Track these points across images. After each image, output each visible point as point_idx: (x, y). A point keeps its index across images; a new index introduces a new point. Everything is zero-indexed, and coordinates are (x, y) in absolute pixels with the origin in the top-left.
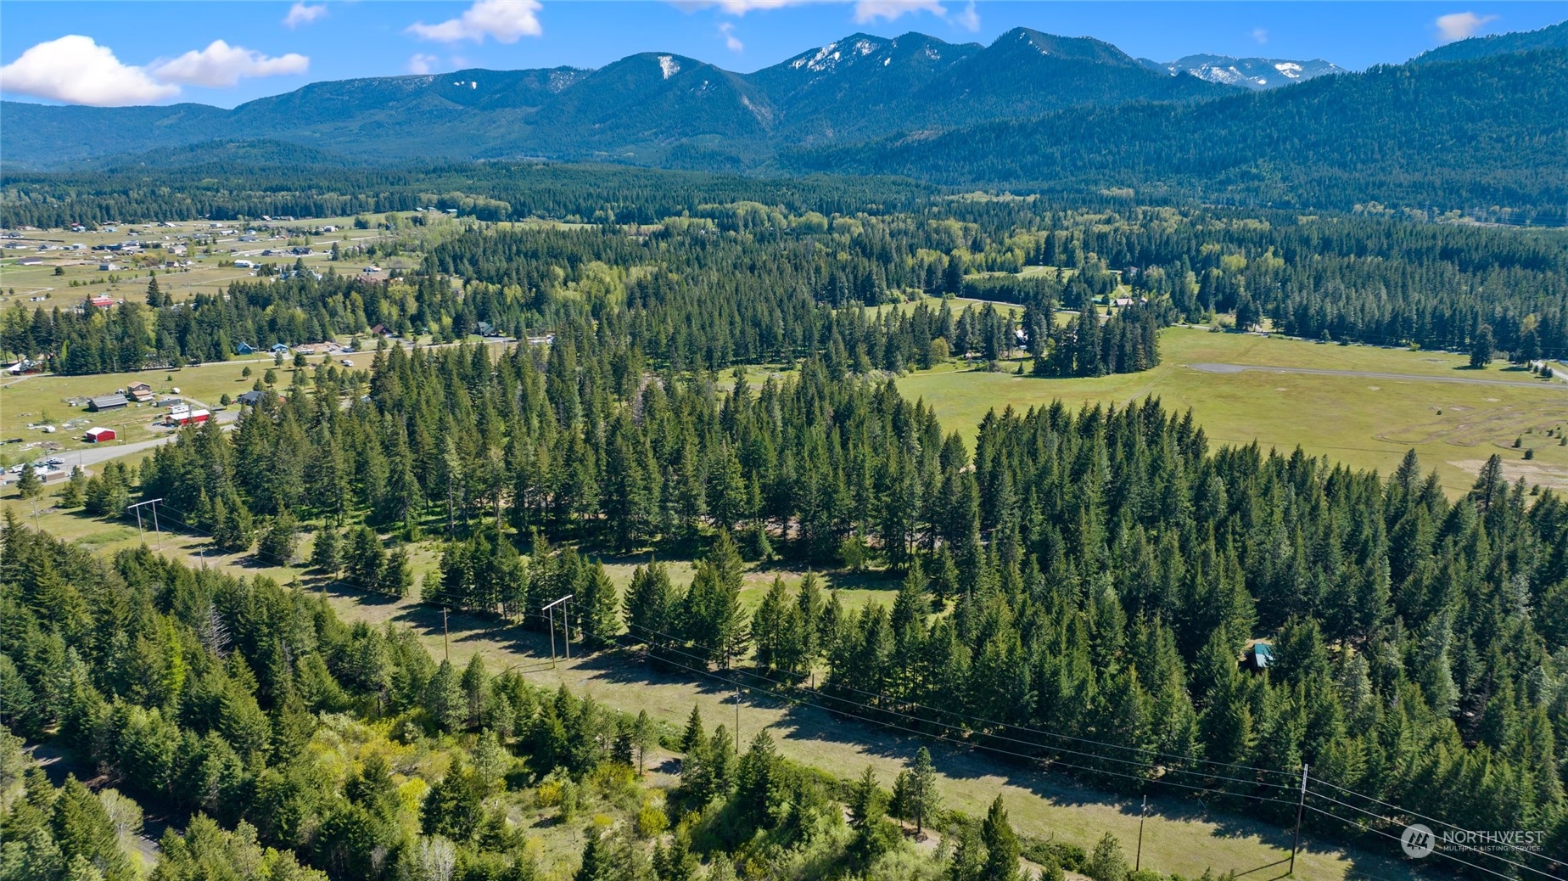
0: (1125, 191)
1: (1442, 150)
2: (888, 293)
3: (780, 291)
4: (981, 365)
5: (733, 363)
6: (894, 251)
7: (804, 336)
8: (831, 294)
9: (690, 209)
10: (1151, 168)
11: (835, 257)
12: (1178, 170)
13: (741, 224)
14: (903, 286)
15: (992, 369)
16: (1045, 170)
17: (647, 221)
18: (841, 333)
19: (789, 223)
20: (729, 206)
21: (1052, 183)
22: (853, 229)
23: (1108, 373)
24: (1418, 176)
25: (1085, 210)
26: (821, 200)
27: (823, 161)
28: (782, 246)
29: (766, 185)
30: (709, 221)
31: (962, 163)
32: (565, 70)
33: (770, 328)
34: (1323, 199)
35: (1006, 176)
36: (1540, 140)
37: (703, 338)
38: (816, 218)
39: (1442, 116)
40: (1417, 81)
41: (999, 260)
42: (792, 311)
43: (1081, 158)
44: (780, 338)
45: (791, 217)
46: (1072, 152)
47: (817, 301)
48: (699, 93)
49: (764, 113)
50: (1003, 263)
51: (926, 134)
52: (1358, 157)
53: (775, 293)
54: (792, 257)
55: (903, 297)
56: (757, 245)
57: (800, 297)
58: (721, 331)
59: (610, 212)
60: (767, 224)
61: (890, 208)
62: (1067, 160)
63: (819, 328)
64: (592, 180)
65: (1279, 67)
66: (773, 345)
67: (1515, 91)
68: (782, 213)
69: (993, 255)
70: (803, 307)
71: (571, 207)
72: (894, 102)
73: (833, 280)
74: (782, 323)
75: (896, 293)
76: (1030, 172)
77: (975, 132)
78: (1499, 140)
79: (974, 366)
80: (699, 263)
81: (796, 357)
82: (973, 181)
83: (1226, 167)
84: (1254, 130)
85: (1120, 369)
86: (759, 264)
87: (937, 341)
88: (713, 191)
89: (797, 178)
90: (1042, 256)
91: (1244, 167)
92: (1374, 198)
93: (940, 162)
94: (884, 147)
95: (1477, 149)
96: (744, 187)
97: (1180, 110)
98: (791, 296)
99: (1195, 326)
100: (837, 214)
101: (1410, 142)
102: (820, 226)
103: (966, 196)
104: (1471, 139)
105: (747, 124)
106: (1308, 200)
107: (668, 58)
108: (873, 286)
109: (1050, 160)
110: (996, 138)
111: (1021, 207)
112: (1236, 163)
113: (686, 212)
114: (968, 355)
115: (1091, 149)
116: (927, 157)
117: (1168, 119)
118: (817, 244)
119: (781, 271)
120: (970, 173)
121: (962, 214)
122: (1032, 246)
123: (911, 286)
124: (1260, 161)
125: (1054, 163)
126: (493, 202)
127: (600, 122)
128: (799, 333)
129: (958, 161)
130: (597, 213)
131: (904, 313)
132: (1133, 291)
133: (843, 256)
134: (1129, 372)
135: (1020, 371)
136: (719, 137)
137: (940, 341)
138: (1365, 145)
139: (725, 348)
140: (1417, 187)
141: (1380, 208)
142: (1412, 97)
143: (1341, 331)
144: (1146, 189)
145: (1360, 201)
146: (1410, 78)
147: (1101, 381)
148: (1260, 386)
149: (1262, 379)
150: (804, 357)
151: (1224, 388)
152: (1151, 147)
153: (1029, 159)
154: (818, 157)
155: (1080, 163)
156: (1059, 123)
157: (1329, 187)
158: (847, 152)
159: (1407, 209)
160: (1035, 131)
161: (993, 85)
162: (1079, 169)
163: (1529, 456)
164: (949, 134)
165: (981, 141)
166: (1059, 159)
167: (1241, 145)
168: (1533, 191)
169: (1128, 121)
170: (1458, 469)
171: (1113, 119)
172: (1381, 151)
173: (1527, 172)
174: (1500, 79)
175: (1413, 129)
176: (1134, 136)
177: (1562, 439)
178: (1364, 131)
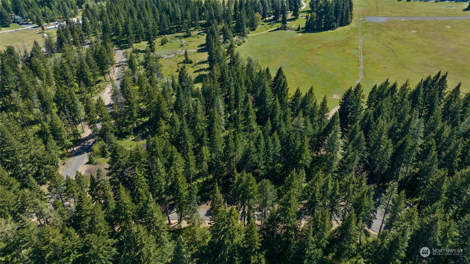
4: (279, 26)
5: (159, 35)
7: (191, 16)
15: (285, 28)
23: (337, 28)
37: (142, 24)
42: (183, 3)
44: (180, 18)
58: (150, 18)
74: (180, 11)
79: (275, 27)
81: (189, 28)
85: (341, 25)
87: (256, 14)
114: (267, 19)
128: (189, 15)
134: (345, 25)
135: (299, 29)
139: (154, 27)
147: (337, 33)
148: (403, 30)
149: (400, 25)
150: (192, 27)
151: (391, 33)
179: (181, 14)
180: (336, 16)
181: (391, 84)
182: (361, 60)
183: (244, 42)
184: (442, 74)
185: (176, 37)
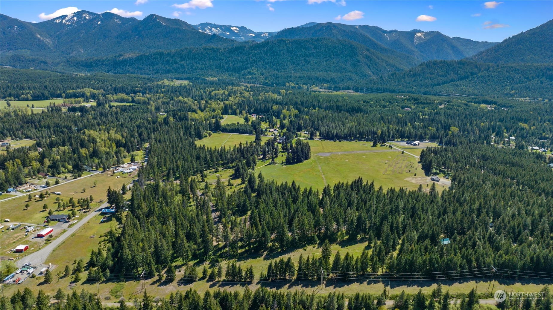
0: (214, 78)
1: (302, 65)
2: (204, 134)
10: (218, 70)
12: (227, 71)
15: (274, 163)
16: (181, 69)
23: (304, 161)
24: (299, 74)
31: (149, 66)
36: (325, 63)
39: (300, 55)
43: (194, 66)
46: (190, 63)
48: (13, 31)
49: (48, 41)
51: (132, 55)
52: (281, 67)
55: (208, 135)
62: (189, 66)
65: (232, 28)
67: (316, 49)
77: (151, 55)
78: (316, 63)
83: (242, 70)
84: (249, 58)
91: (249, 70)
92: (291, 81)
93: (140, 66)
94: (116, 60)
95: (311, 66)
97: (223, 49)
101: (294, 63)
104: (309, 62)
106: (272, 82)
109: (183, 66)
110: (160, 58)
112: (246, 69)
115: (196, 63)
116: (135, 64)
117: (219, 52)
124: (253, 68)
125: (184, 67)
129: (147, 66)
135: (282, 163)
136: (29, 51)
138: (282, 64)
140: (301, 78)
141: (294, 84)
142: (291, 49)
147: (305, 164)
148: (341, 160)
149: (338, 157)
152: (217, 62)
153: (175, 66)
154: (86, 63)
155: (194, 68)
156: (183, 53)
157: (277, 78)
158: (99, 61)
159: (301, 85)
160: (174, 56)
161: (147, 35)
162: (194, 70)
163: (415, 175)
164: (141, 55)
165: (154, 58)
166: (186, 66)
167: (246, 63)
168: (329, 79)
169: (207, 53)
170: (408, 181)
171: (202, 53)
172: (287, 65)
173: (325, 73)
174: (312, 45)
175: (294, 59)
176: (210, 58)
177: (415, 168)
178: (281, 59)
180: (303, 155)
181: (341, 183)
182: (324, 177)
184: (360, 178)
185: (210, 172)
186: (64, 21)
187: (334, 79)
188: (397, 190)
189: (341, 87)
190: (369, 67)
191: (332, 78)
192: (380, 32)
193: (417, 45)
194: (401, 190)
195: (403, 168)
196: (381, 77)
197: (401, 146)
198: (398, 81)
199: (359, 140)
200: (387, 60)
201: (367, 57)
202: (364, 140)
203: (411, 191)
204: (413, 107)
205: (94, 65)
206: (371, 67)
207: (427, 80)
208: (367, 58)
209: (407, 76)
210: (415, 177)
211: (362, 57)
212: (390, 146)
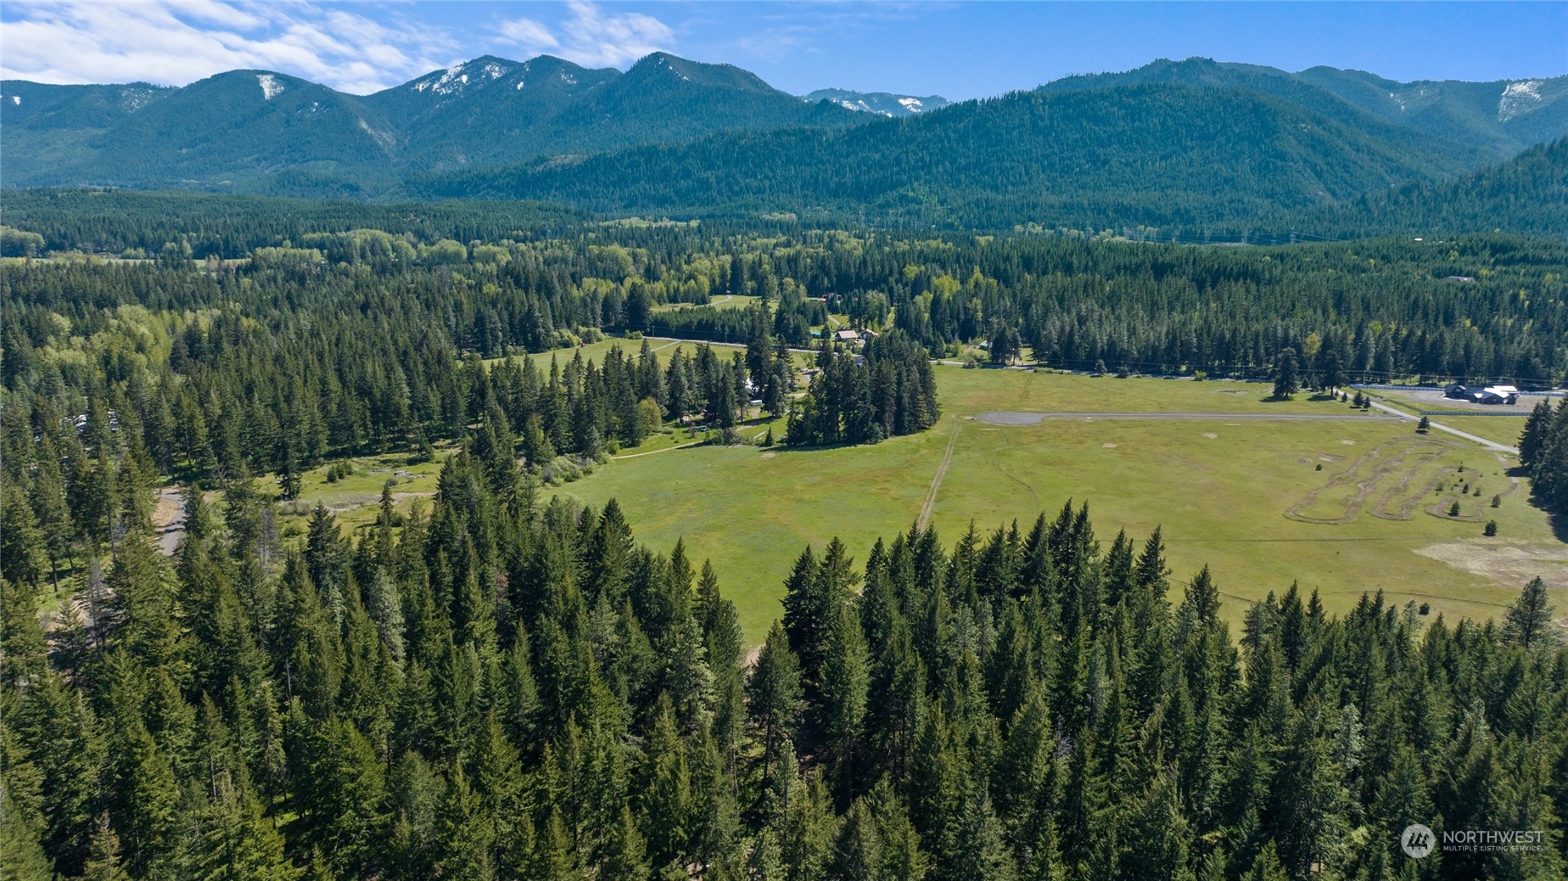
0: (788, 215)
1: (1081, 172)
2: (556, 334)
3: (403, 338)
4: (712, 436)
5: (330, 456)
6: (555, 280)
7: (443, 406)
8: (479, 339)
9: (293, 239)
10: (809, 193)
11: (481, 290)
12: (836, 195)
13: (356, 254)
14: (575, 324)
15: (728, 440)
16: (701, 195)
17: (234, 255)
18: (500, 400)
19: (419, 253)
20: (343, 234)
21: (710, 209)
22: (499, 257)
23: (886, 437)
24: (1065, 198)
25: (756, 234)
26: (457, 227)
27: (458, 187)
28: (409, 278)
29: (389, 211)
30: (316, 251)
31: (611, 189)
32: (141, 87)
33: (387, 397)
34: (984, 221)
35: (661, 202)
36: (1160, 165)
37: (274, 422)
38: (451, 246)
39: (1076, 141)
40: (1050, 108)
41: (682, 289)
42: (421, 368)
43: (738, 184)
44: (405, 411)
45: (422, 246)
46: (727, 177)
47: (460, 348)
48: (308, 116)
49: (386, 138)
50: (686, 293)
51: (571, 158)
52: (1008, 179)
53: (395, 343)
54: (421, 291)
55: (575, 339)
56: (376, 277)
57: (434, 346)
58: (307, 406)
59: (186, 244)
60: (392, 256)
61: (539, 234)
62: (723, 185)
63: (466, 392)
64: (170, 208)
65: (902, 101)
66: (395, 424)
67: (1133, 121)
68: (410, 242)
69: (675, 283)
70: (439, 362)
71: (132, 237)
72: (531, 127)
73: (480, 320)
74: (406, 389)
75: (567, 333)
76: (684, 197)
77: (623, 156)
78: (1128, 164)
79: (700, 437)
80: (291, 302)
81: (431, 440)
82: (626, 207)
83: (883, 191)
84: (907, 153)
85: (899, 430)
86: (374, 301)
87: (644, 403)
88: (321, 219)
89: (426, 204)
90: (731, 283)
91: (901, 190)
92: (1030, 219)
93: (588, 188)
94: (525, 172)
95: (1110, 173)
96: (362, 215)
97: (831, 136)
98: (418, 349)
99: (944, 361)
100: (478, 242)
101: (1052, 166)
102: (457, 255)
103: (623, 222)
104: (1105, 163)
105: (367, 149)
106: (970, 222)
107: (269, 77)
108: (535, 326)
109: (704, 185)
110: (646, 163)
111: (688, 231)
112: (893, 187)
113: (288, 243)
114: (685, 419)
115: (746, 174)
116: (574, 184)
117: (820, 143)
118: (456, 276)
119: (406, 310)
120: (621, 199)
121: (626, 238)
122: (717, 272)
123: (585, 324)
124: (916, 184)
125: (709, 188)
126: (17, 233)
127: (187, 146)
128: (435, 401)
129: (607, 187)
130: (168, 245)
131: (590, 364)
132: (851, 320)
133: (491, 288)
134: (911, 432)
135: (768, 441)
136: (334, 163)
137: (648, 403)
138: (1012, 168)
139: (313, 431)
140: (1068, 208)
141: (1039, 229)
142: (1048, 123)
143: (1114, 361)
144: (807, 214)
145: (1018, 222)
146: (1043, 104)
147: (882, 450)
148: (1081, 442)
149: (1075, 431)
150: (446, 437)
151: (1041, 449)
152: (807, 172)
153: (683, 184)
154: (450, 183)
155: (736, 188)
156: (710, 147)
157: (987, 209)
158: (483, 178)
159: (1065, 229)
160: (686, 155)
161: (635, 111)
162: (737, 194)
163: (1491, 530)
164: (595, 158)
165: (630, 165)
166: (714, 184)
167: (895, 169)
168: (1168, 212)
169: (781, 145)
170: (1442, 564)
171: (766, 144)
172: (1027, 174)
173: (1158, 194)
174: (1120, 108)
175: (1053, 153)
176: (789, 160)
177: (1487, 496)
178: (1009, 155)
179: (410, 398)
180: (881, 406)
182: (927, 513)
183: (588, 472)
185: (384, 462)
186: (436, 86)
187: (1187, 212)
188: (1339, 607)
189: (1207, 233)
190: (1319, 175)
191: (1178, 210)
192: (1373, 85)
193: (1510, 122)
194: (1370, 613)
195: (1413, 491)
196: (1363, 201)
197: (1417, 405)
198: (1429, 210)
199: (1212, 375)
200: (1391, 154)
201: (1315, 143)
202: (1239, 378)
203: (1451, 626)
204: (1484, 272)
205: (468, 190)
206: (1326, 175)
207: (1551, 206)
208: (1313, 147)
209: (1467, 193)
210: (1489, 540)
211: (1294, 142)
212: (1358, 401)
